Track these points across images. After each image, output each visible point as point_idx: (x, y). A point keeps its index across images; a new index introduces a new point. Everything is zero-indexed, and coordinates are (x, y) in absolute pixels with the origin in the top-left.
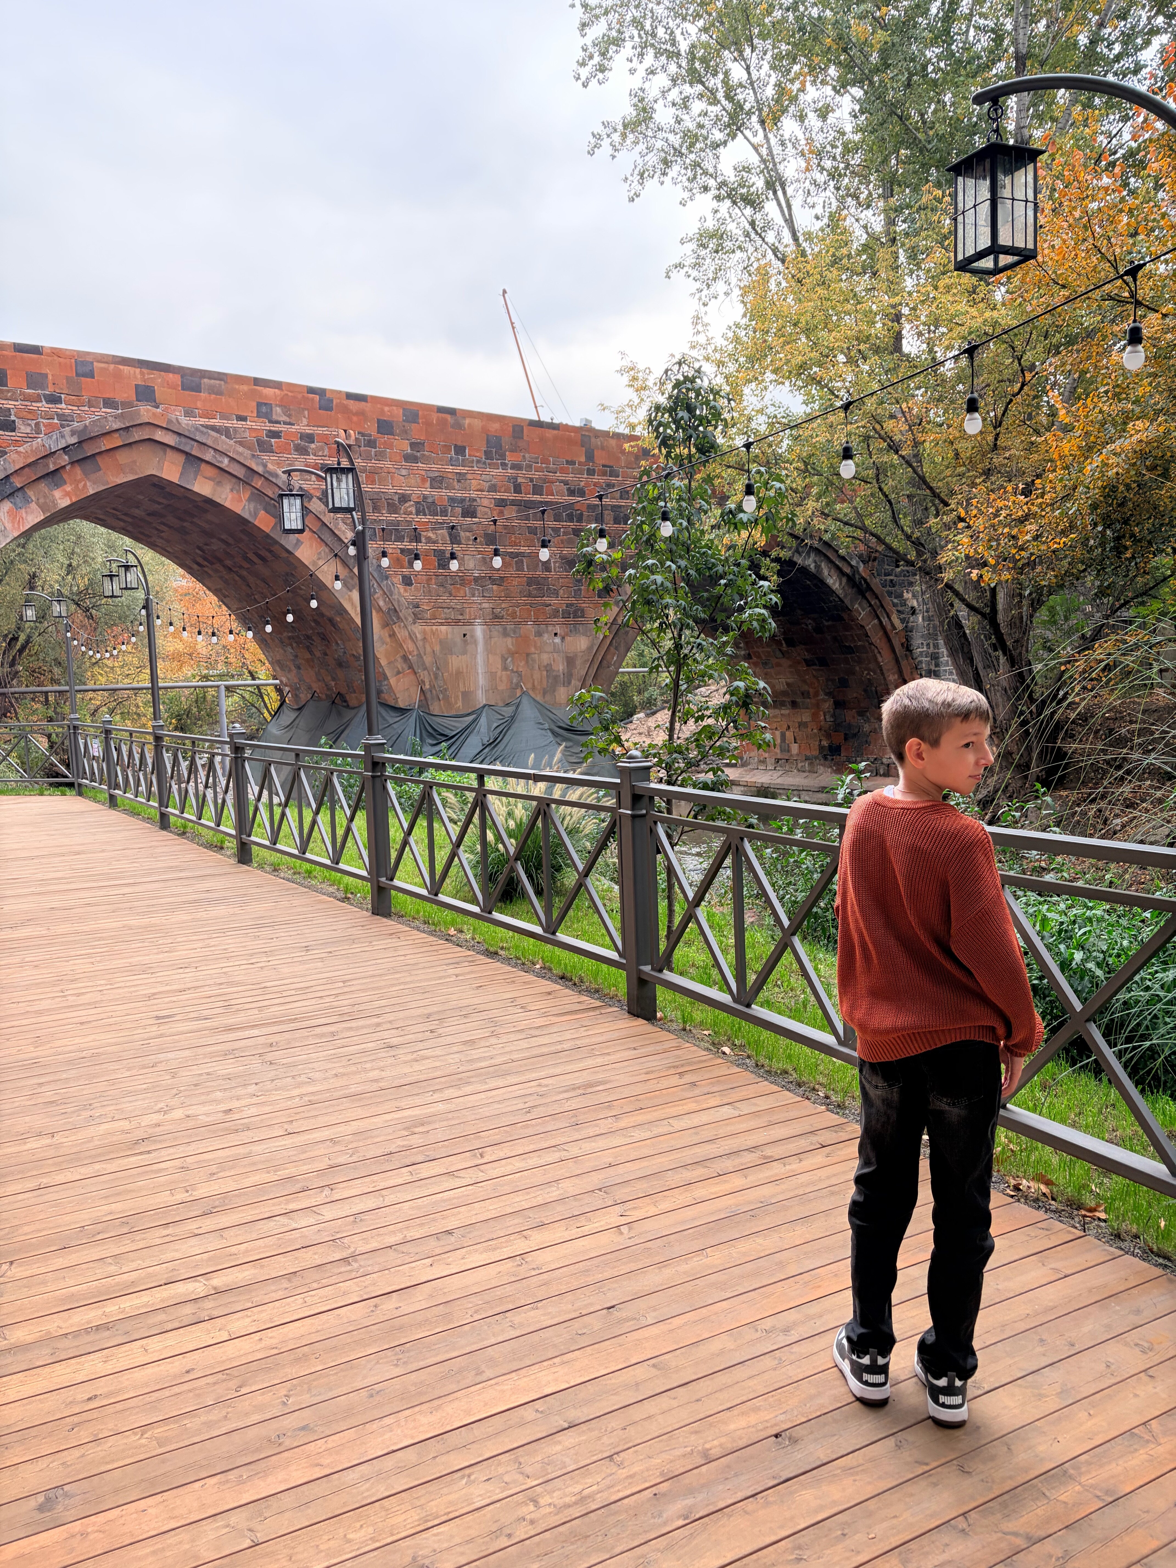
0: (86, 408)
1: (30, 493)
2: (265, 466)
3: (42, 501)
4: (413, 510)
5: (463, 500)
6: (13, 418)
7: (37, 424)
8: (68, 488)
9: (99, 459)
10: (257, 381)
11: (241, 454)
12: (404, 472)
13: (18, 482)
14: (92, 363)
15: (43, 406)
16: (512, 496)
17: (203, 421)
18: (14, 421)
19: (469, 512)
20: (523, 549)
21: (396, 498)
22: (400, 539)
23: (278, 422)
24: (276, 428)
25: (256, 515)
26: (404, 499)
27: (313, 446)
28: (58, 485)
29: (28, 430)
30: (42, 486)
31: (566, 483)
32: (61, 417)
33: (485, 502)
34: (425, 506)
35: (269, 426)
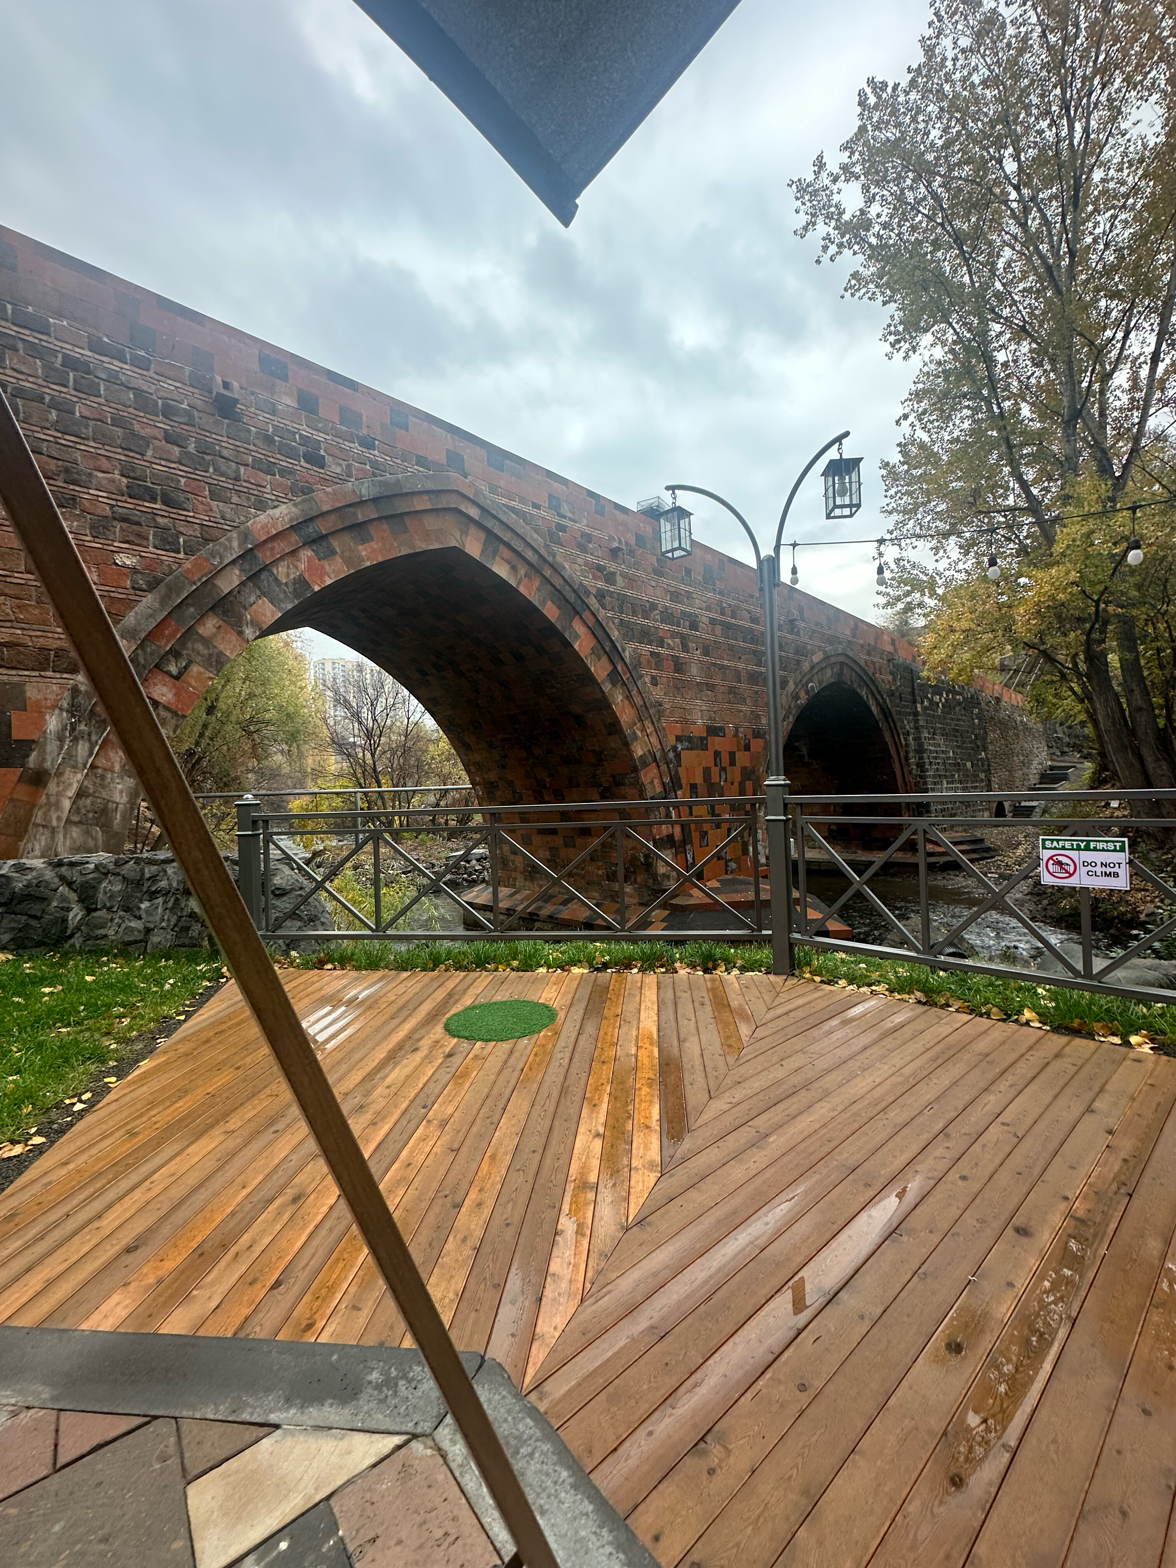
0: (399, 461)
1: (335, 544)
2: (554, 557)
3: (347, 554)
4: (658, 617)
5: (690, 615)
6: (322, 453)
7: (349, 466)
8: (374, 545)
9: (407, 520)
10: (550, 474)
11: (535, 540)
12: (653, 584)
13: (322, 527)
14: (407, 416)
15: (356, 448)
16: (720, 618)
17: (504, 501)
18: (323, 457)
19: (694, 626)
20: (726, 663)
21: (647, 605)
22: (650, 643)
23: (564, 517)
24: (563, 522)
25: (544, 603)
26: (653, 606)
27: (591, 546)
28: (364, 540)
29: (338, 470)
30: (346, 537)
31: (749, 612)
32: (375, 464)
33: (705, 620)
34: (667, 617)
35: (557, 519)
